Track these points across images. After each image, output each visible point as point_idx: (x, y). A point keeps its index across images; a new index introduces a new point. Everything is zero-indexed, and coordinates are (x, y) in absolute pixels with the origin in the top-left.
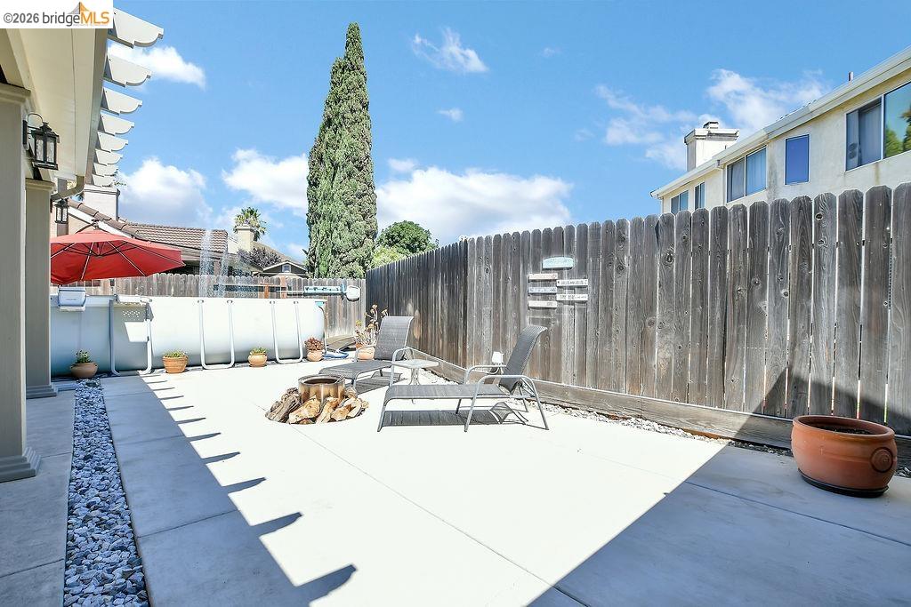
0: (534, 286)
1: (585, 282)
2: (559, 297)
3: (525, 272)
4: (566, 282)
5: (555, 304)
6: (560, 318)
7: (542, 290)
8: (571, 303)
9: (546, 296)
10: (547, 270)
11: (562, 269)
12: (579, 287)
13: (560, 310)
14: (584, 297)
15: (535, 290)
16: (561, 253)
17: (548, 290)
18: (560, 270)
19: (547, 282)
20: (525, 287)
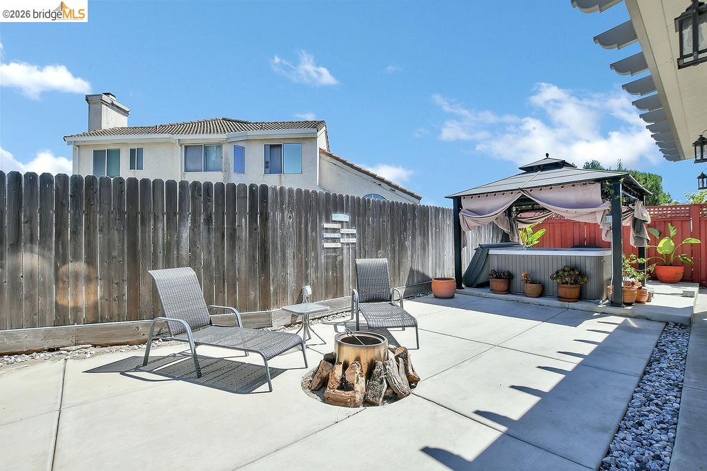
0: (327, 232)
1: (354, 231)
2: (342, 240)
3: (320, 222)
4: (344, 231)
5: (339, 245)
6: (342, 254)
7: (333, 235)
8: (348, 244)
9: (334, 240)
10: (335, 222)
11: (343, 222)
12: (352, 234)
13: (342, 249)
14: (354, 240)
15: (328, 235)
16: (342, 211)
17: (336, 235)
18: (341, 222)
19: (335, 230)
20: (321, 233)
